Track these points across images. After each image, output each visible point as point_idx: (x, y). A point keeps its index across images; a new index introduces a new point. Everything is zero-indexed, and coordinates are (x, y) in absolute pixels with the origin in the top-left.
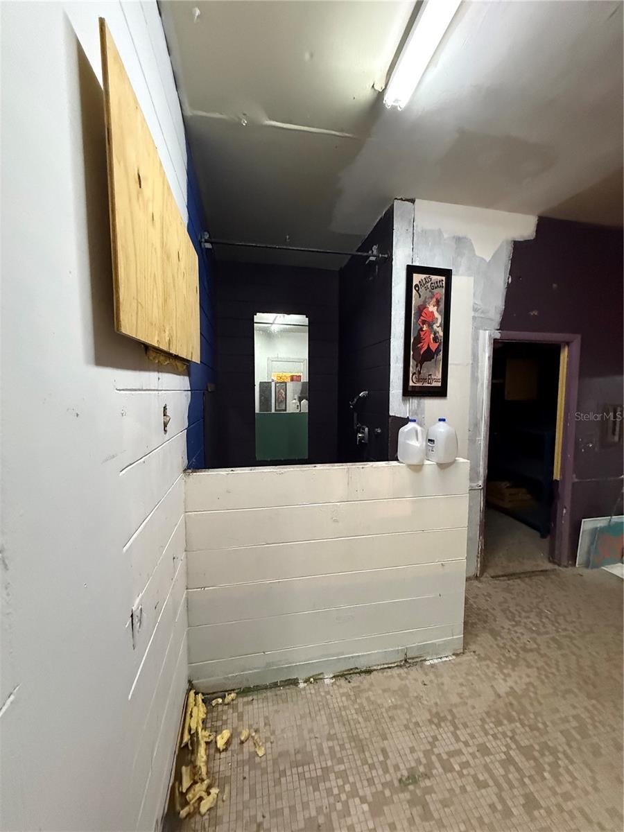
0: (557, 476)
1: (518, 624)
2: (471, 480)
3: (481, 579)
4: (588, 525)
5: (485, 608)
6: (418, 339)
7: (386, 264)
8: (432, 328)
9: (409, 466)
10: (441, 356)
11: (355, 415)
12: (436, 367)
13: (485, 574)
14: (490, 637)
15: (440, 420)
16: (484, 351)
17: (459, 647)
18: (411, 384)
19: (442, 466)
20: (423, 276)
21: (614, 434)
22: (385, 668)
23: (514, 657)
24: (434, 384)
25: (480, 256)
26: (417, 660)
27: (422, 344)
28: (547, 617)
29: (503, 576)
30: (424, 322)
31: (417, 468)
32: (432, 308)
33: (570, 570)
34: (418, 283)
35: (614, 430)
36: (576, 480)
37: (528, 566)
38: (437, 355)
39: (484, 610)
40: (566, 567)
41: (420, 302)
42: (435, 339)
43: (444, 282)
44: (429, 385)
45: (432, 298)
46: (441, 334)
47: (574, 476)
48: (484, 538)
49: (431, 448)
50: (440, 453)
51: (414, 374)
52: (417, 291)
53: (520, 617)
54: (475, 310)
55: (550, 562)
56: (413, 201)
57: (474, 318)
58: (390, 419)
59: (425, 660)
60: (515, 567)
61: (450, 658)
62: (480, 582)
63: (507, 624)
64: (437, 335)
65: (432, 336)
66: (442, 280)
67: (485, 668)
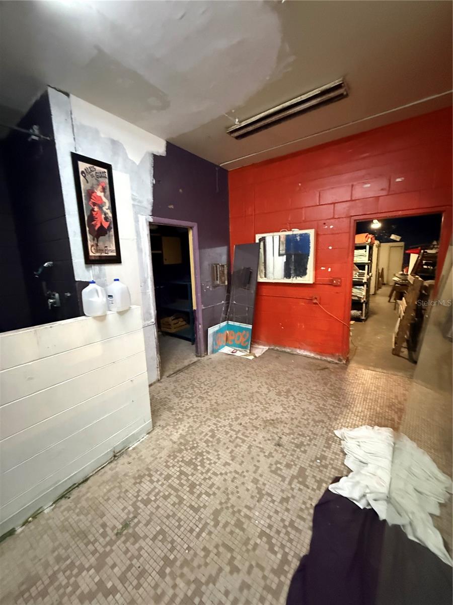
0: (195, 308)
1: (182, 397)
2: (145, 319)
3: (161, 380)
4: (211, 330)
5: (164, 397)
6: (92, 218)
7: (50, 146)
8: (102, 210)
9: (95, 318)
10: (112, 232)
11: (44, 284)
12: (110, 241)
13: (163, 377)
14: (168, 412)
15: (115, 280)
16: (143, 230)
17: (150, 428)
18: (91, 254)
19: (121, 313)
20: (88, 165)
21: (217, 280)
22: (100, 470)
23: (181, 417)
24: (110, 254)
25: (132, 159)
26: (123, 451)
27: (95, 222)
28: (196, 387)
29: (173, 374)
30: (94, 204)
31: (102, 318)
32: (99, 193)
33: (206, 357)
34: (84, 170)
35: (217, 278)
36: (204, 308)
37: (186, 363)
38: (110, 232)
39: (164, 398)
40: (204, 356)
41: (89, 186)
42: (106, 219)
43: (107, 174)
44: (106, 255)
45: (98, 185)
46: (110, 215)
47: (203, 306)
48: (160, 355)
49: (111, 302)
50: (118, 304)
51: (92, 246)
52: (85, 177)
53: (183, 393)
54: (134, 200)
55: (197, 356)
56: (67, 95)
57: (134, 205)
58: (77, 284)
59: (129, 448)
60: (179, 366)
61: (145, 437)
62: (161, 382)
63: (176, 400)
64: (107, 215)
65: (103, 216)
66: (105, 172)
67: (166, 432)
